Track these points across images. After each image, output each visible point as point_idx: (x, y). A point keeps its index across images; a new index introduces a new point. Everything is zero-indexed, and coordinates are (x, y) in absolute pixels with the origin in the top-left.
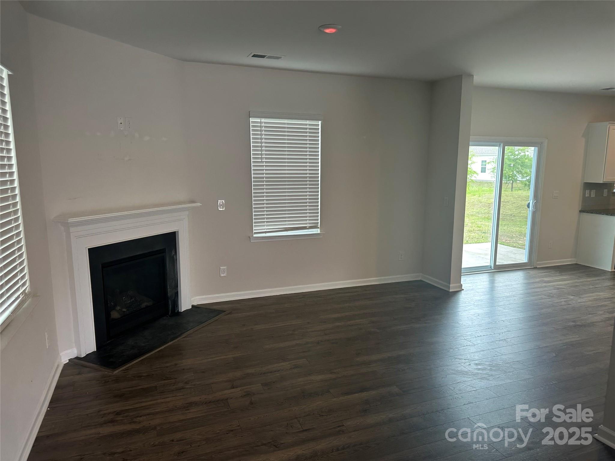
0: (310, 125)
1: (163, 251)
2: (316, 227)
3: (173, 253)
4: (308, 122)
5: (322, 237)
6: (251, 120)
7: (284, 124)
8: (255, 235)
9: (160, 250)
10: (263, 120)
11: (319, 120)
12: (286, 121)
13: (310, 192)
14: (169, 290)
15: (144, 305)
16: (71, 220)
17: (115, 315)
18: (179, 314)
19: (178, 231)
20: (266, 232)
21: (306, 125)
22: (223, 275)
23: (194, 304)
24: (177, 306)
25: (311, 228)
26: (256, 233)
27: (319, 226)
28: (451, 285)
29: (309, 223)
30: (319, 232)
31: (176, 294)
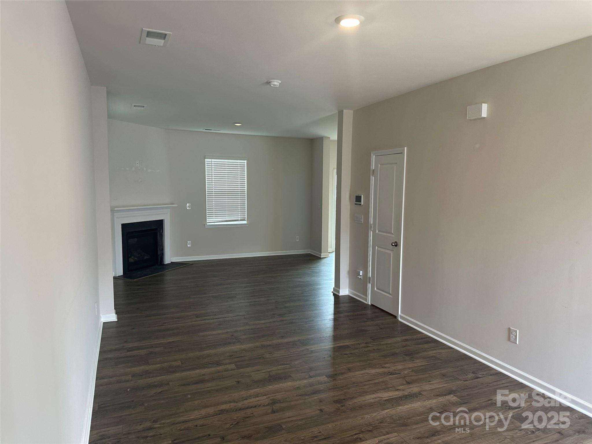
0: (240, 163)
1: (156, 229)
2: (244, 220)
3: (161, 231)
4: (239, 161)
5: (248, 226)
6: (206, 160)
7: (225, 162)
8: (207, 224)
9: (155, 229)
10: (213, 160)
11: (245, 160)
12: (226, 161)
13: (240, 200)
14: (159, 251)
15: (145, 258)
16: (116, 209)
17: (131, 260)
18: (164, 265)
19: (164, 220)
20: (214, 222)
21: (238, 162)
22: (189, 246)
23: (172, 261)
24: (163, 261)
25: (241, 220)
26: (208, 223)
27: (246, 220)
28: (322, 254)
29: (240, 218)
30: (246, 223)
31: (162, 254)
